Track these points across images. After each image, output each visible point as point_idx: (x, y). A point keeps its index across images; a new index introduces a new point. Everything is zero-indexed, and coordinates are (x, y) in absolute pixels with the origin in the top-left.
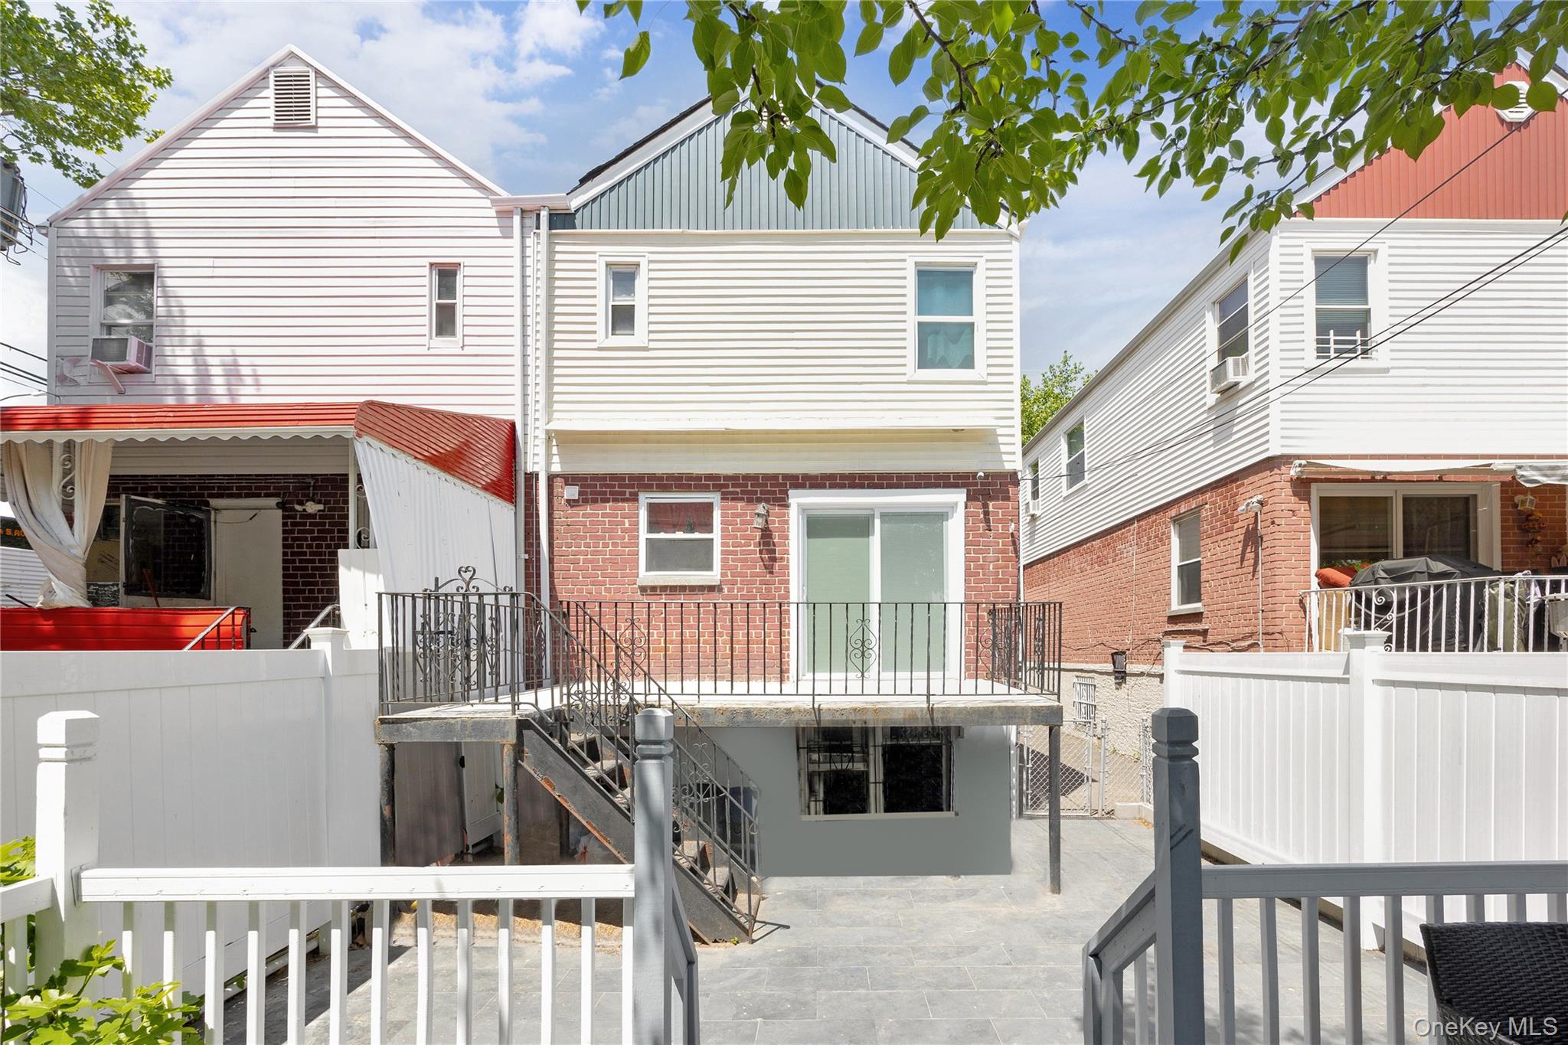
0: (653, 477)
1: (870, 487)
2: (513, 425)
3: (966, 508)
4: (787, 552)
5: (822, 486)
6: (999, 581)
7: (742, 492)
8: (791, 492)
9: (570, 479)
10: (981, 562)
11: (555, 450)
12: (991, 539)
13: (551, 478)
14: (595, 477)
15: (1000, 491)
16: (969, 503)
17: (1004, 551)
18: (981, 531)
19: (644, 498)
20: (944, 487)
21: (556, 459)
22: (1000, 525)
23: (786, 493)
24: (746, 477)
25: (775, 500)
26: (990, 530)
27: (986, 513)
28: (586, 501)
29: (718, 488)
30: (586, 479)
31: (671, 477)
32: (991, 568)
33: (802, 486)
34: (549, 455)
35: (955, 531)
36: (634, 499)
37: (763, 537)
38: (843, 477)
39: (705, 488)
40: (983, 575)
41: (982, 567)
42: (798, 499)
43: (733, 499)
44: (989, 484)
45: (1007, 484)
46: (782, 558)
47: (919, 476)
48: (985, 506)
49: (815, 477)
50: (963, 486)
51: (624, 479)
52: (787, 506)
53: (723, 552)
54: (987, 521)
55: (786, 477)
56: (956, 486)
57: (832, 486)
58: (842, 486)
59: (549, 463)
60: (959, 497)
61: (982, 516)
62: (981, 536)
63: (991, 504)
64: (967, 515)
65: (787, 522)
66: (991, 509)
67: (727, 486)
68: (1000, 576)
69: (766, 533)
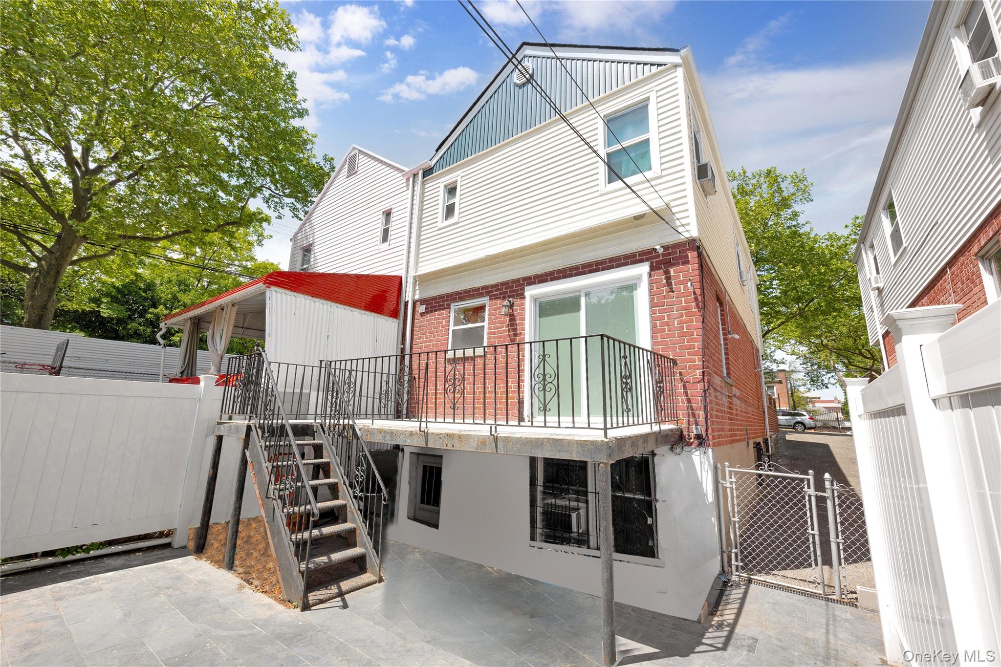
0: (457, 293)
1: (576, 275)
2: (401, 278)
3: (650, 277)
4: (523, 329)
5: (546, 281)
6: (684, 335)
7: (500, 294)
8: (526, 288)
9: (423, 301)
10: (666, 320)
11: (417, 288)
12: (674, 299)
13: (414, 303)
14: (434, 298)
15: (680, 258)
16: (652, 273)
17: (686, 308)
18: (665, 294)
19: (454, 306)
20: (631, 264)
21: (418, 292)
22: (682, 286)
23: (523, 289)
24: (503, 284)
25: (518, 295)
26: (673, 292)
27: (668, 278)
28: (428, 312)
29: (488, 293)
30: (428, 300)
31: (466, 291)
32: (676, 324)
33: (534, 283)
34: (414, 291)
35: (642, 298)
36: (449, 307)
37: (510, 320)
38: (559, 271)
39: (480, 295)
40: (669, 330)
41: (667, 324)
42: (531, 292)
43: (495, 299)
44: (670, 254)
45: (685, 251)
46: (520, 333)
47: (612, 260)
48: (667, 272)
49: (542, 276)
50: (647, 260)
51: (444, 297)
52: (524, 298)
53: (489, 334)
54: (669, 284)
55: (524, 279)
56: (642, 261)
57: (552, 280)
58: (558, 278)
59: (414, 295)
60: (643, 269)
61: (664, 281)
62: (665, 297)
63: (672, 271)
64: (651, 284)
65: (524, 309)
66: (672, 273)
67: (492, 291)
68: (685, 330)
69: (512, 317)
